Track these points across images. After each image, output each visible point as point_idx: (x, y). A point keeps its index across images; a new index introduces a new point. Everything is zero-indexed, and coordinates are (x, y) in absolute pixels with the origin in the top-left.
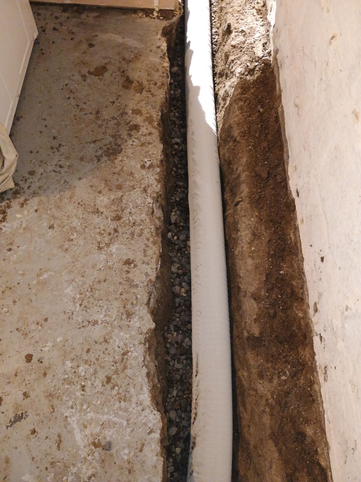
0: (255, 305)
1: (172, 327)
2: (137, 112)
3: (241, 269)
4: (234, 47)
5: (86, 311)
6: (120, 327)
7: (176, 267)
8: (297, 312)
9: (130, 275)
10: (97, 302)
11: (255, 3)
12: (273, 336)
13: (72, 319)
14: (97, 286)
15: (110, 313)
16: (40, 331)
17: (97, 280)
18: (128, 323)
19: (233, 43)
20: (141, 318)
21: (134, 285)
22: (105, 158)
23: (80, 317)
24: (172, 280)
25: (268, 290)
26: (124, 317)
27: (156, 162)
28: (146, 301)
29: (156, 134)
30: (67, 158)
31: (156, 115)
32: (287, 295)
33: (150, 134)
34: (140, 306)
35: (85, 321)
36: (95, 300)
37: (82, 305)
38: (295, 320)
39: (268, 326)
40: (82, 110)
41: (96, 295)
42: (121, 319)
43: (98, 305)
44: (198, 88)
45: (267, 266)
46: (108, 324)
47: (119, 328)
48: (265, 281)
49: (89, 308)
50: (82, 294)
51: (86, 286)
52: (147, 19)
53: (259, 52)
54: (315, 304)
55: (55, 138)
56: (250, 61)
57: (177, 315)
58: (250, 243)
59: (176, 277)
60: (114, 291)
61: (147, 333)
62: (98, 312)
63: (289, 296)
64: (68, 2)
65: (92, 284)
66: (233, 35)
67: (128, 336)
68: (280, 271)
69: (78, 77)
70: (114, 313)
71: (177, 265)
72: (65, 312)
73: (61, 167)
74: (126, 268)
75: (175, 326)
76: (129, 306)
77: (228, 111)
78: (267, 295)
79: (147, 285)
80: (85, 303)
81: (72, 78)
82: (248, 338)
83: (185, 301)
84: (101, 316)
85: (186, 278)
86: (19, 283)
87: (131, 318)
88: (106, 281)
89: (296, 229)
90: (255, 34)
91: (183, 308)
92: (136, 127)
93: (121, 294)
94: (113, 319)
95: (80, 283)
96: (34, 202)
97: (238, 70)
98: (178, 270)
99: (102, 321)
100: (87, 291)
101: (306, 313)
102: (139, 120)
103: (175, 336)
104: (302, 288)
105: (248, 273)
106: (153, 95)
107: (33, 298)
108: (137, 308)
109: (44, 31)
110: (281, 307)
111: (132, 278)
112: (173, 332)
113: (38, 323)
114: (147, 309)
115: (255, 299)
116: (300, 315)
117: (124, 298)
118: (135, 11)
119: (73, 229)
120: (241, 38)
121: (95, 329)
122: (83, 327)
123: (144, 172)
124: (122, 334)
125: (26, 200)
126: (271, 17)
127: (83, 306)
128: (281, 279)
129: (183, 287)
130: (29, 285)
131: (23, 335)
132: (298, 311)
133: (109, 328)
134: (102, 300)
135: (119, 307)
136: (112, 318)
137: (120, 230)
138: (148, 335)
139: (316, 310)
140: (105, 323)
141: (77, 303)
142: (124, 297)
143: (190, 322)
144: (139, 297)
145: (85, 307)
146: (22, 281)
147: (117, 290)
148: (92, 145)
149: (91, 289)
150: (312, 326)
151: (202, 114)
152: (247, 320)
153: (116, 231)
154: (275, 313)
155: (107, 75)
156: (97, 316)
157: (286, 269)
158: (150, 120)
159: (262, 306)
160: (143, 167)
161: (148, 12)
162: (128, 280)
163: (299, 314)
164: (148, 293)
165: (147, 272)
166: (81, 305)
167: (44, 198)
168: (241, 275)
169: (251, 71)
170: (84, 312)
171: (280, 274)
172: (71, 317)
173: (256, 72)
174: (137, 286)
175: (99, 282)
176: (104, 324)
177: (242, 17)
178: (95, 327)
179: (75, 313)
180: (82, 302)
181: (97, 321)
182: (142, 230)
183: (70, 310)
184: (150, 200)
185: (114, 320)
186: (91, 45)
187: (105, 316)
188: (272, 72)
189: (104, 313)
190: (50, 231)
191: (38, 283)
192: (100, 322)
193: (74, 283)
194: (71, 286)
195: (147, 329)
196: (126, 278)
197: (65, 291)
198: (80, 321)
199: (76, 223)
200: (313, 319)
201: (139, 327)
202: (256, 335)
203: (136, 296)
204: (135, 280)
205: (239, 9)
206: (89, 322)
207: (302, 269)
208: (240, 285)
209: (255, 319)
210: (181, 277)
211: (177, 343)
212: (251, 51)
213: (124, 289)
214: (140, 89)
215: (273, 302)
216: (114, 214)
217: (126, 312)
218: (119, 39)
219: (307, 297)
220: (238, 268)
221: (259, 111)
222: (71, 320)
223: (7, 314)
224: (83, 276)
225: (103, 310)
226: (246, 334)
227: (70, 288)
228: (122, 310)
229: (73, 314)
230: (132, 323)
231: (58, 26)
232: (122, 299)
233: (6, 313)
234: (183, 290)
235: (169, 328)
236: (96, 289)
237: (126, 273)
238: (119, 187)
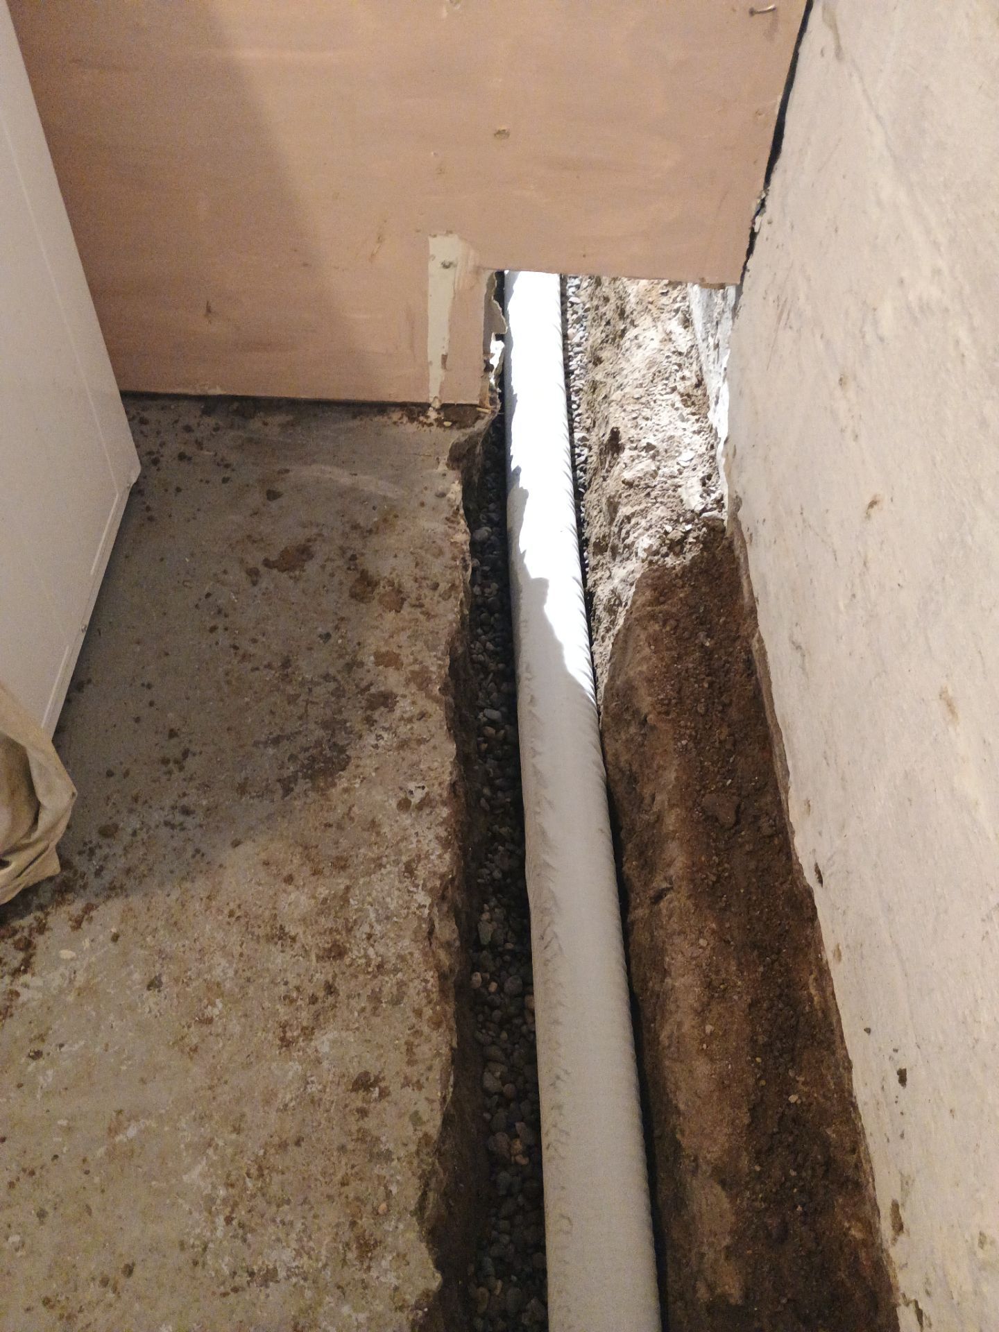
0: (726, 1205)
1: (489, 1267)
2: (388, 660)
3: (678, 1088)
4: (630, 485)
5: (244, 1240)
6: (339, 1287)
7: (498, 1074)
8: (847, 1225)
9: (370, 1123)
10: (274, 1208)
11: (678, 379)
12: (784, 1301)
13: (204, 1264)
14: (276, 1160)
15: (311, 1244)
16: (111, 1305)
17: (276, 1140)
18: (364, 1276)
19: (628, 475)
20: (401, 1257)
21: (379, 1155)
22: (302, 785)
23: (227, 1259)
24: (487, 1116)
25: (758, 1152)
26: (351, 1256)
27: (439, 791)
28: (413, 1204)
29: (438, 713)
30: (206, 787)
31: (436, 665)
32: (813, 1169)
33: (423, 716)
34: (399, 1220)
35: (239, 1272)
36: (269, 1203)
37: (232, 1219)
38: (841, 1248)
39: (766, 1269)
40: (245, 657)
41: (274, 1189)
42: (344, 1261)
43: (278, 1220)
44: (542, 584)
45: (751, 1081)
46: (305, 1279)
47: (338, 1292)
48: (749, 1125)
49: (253, 1231)
50: (232, 1186)
51: (246, 1161)
52: (412, 428)
53: (694, 499)
54: (895, 1207)
55: (173, 734)
56: (670, 520)
57: (504, 1224)
58: (701, 1013)
59: (498, 1105)
60: (324, 1174)
61: (418, 1307)
62: (278, 1240)
63: (820, 1171)
64: (218, 391)
65: (261, 1152)
66: (626, 455)
67: (362, 1317)
68: (788, 1094)
69: (237, 575)
70: (324, 1245)
71: (499, 1070)
72: (182, 1245)
73: (186, 812)
74: (357, 1100)
75: (499, 1260)
76: (365, 1222)
77: (622, 643)
78: (758, 1168)
79: (418, 1153)
80: (241, 1214)
81: (222, 577)
82: (711, 1308)
83: (524, 1181)
84: (288, 1255)
85: (525, 1107)
86: (56, 1157)
87: (371, 1259)
88: (303, 1144)
89: (823, 973)
90: (681, 453)
91: (520, 1199)
92: (386, 700)
93: (343, 1184)
94: (320, 1265)
95: (230, 1151)
96: (110, 914)
97: (644, 542)
98: (503, 1085)
99: (289, 1269)
100: (248, 1175)
101: (871, 1228)
102: (393, 680)
103: (498, 1292)
104: (854, 1151)
105: (699, 1102)
106: (428, 615)
107: (95, 1201)
108: (389, 1226)
109: (155, 462)
110: (799, 1208)
111: (375, 1133)
112: (492, 1279)
113: (105, 1282)
114: (417, 1228)
115: (723, 1183)
116: (856, 1233)
117: (352, 1195)
118: (382, 408)
119: (215, 989)
120: (646, 465)
121: (268, 1296)
122: (235, 1290)
123: (406, 819)
124: (346, 1310)
125: (89, 908)
126: (719, 417)
127: (235, 1223)
128: (794, 1120)
129: (517, 1136)
130: (84, 1161)
131: (61, 1317)
132: (849, 1221)
133: (308, 1294)
134: (288, 1202)
135: (338, 1225)
136: (317, 1260)
137: (342, 987)
138: (420, 1313)
139: (899, 1227)
140: (297, 1275)
141: (218, 1213)
142: (350, 1191)
143: (540, 1247)
144: (394, 1189)
145: (241, 1225)
146: (65, 1150)
147: (331, 1171)
148: (271, 751)
149: (260, 1169)
150: (891, 1273)
151: (555, 649)
152: (705, 1248)
153: (330, 989)
154: (785, 1227)
155: (312, 567)
156: (274, 1255)
157: (802, 1087)
158: (420, 679)
159: (745, 1204)
160: (404, 805)
161: (415, 410)
162: (363, 1136)
163: (853, 1232)
164: (420, 1178)
165: (416, 1113)
166: (229, 1220)
167: (136, 900)
168: (682, 1107)
169: (676, 546)
170: (238, 1242)
171: (789, 1104)
172: (201, 1260)
173: (688, 546)
174: (387, 1156)
175: (283, 1146)
176: (294, 1280)
177: (647, 412)
178: (268, 1291)
179: (211, 1245)
180: (232, 1211)
181: (275, 1269)
182: (401, 984)
183: (198, 1237)
184: (422, 898)
185: (325, 1266)
186: (272, 495)
187: (298, 1254)
188: (730, 548)
189: (294, 1245)
190: (151, 998)
191: (110, 1155)
192: (282, 1274)
193: (210, 1151)
194: (204, 1162)
195: (419, 1292)
196: (358, 1131)
197: (185, 1178)
198: (226, 1271)
199: (222, 969)
200: (893, 1252)
201: (396, 1289)
202: (732, 1301)
203: (386, 1187)
204: (383, 1139)
205: (638, 392)
206: (252, 1274)
207: (851, 1094)
208: (678, 1136)
209: (727, 1248)
210: (512, 1105)
211: (504, 1315)
212: (674, 496)
213: (353, 1167)
214: (397, 599)
215: (776, 1193)
216: (325, 942)
217: (358, 1238)
218: (344, 478)
219: (871, 1180)
220: (670, 1086)
221: (703, 646)
222: (199, 1267)
223: (19, 1254)
224: (237, 1130)
225: (293, 1236)
226: (703, 1293)
227: (199, 1169)
228: (347, 1235)
229: (205, 1249)
230: (374, 1273)
231: (190, 450)
232: (347, 1197)
233: (17, 1250)
234: (518, 1145)
235: (480, 1267)
236: (272, 1169)
237: (357, 1116)
238: (341, 864)
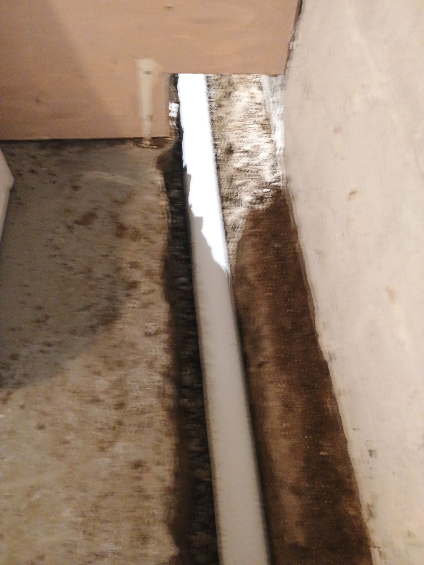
0: (295, 503)
2: (134, 265)
4: (239, 170)
5: (92, 541)
8: (347, 509)
9: (143, 483)
10: (104, 525)
11: (256, 116)
12: (321, 542)
13: (75, 553)
14: (103, 503)
17: (102, 494)
18: (145, 552)
19: (238, 165)
21: (147, 497)
22: (101, 328)
23: (85, 549)
25: (308, 478)
26: (139, 543)
27: (162, 327)
28: (164, 518)
29: (158, 289)
30: (57, 332)
31: (156, 265)
32: (331, 484)
33: (153, 291)
35: (91, 555)
38: (345, 518)
39: (313, 529)
40: (71, 269)
41: (103, 516)
43: (106, 530)
44: (201, 219)
45: (304, 447)
46: (120, 555)
48: (303, 467)
49: (95, 536)
50: (85, 516)
51: (90, 505)
52: (136, 150)
53: (267, 177)
54: (369, 507)
55: (40, 308)
56: (256, 187)
58: (282, 418)
60: (125, 508)
62: (107, 539)
63: (334, 485)
64: (47, 138)
65: (96, 500)
66: (236, 155)
68: (320, 451)
69: (62, 229)
72: (65, 545)
73: (49, 345)
74: (135, 473)
78: (308, 485)
79: (165, 495)
80: (90, 529)
81: (56, 230)
84: (111, 545)
86: (6, 510)
87: (147, 544)
88: (115, 495)
90: (259, 153)
92: (134, 285)
94: (126, 548)
95: (82, 501)
96: (18, 396)
97: (247, 198)
101: (358, 512)
102: (136, 275)
104: (349, 477)
106: (152, 242)
107: (25, 528)
108: (155, 529)
109: (20, 175)
110: (326, 501)
111: (145, 487)
115: (294, 493)
118: (123, 141)
119: (68, 427)
120: (245, 160)
123: (148, 341)
125: (9, 393)
126: (277, 136)
127: (87, 533)
128: (322, 463)
130: (18, 510)
132: (348, 507)
133: (122, 562)
134: (110, 522)
135: (132, 530)
136: (125, 546)
137: (126, 421)
141: (80, 530)
142: (137, 514)
144: (156, 512)
145: (90, 534)
146: (10, 506)
147: (128, 506)
148: (86, 313)
149: (96, 507)
150: (367, 533)
152: (287, 521)
153: (120, 423)
155: (97, 224)
156: (106, 546)
157: (326, 448)
158: (149, 274)
159: (303, 502)
160: (148, 335)
161: (137, 141)
162: (140, 490)
163: (350, 512)
166: (85, 532)
167: (29, 389)
168: (274, 459)
169: (261, 199)
170: (89, 541)
171: (320, 456)
172: (74, 550)
173: (265, 199)
175: (106, 496)
176: (115, 556)
177: (243, 134)
179: (78, 544)
180: (86, 528)
181: (107, 552)
182: (151, 418)
183: (72, 541)
184: (158, 377)
186: (76, 188)
187: (116, 544)
188: (284, 201)
189: (114, 541)
190: (41, 434)
191: (29, 507)
192: (110, 554)
193: (74, 502)
194: (71, 507)
196: (138, 487)
197: (63, 514)
198: (85, 554)
199: (71, 418)
200: (368, 524)
201: (159, 556)
202: (299, 544)
204: (149, 489)
205: (239, 124)
206: (97, 555)
207: (347, 453)
208: (273, 472)
209: (297, 521)
212: (257, 175)
214: (136, 236)
215: (316, 495)
216: (115, 401)
217: (140, 535)
218: (107, 177)
220: (269, 449)
221: (274, 247)
224: (85, 491)
225: (113, 537)
226: (287, 541)
227: (69, 509)
228: (137, 534)
230: (149, 550)
231: (36, 168)
232: (135, 517)
236: (102, 507)
237: (137, 480)
238: (120, 364)
